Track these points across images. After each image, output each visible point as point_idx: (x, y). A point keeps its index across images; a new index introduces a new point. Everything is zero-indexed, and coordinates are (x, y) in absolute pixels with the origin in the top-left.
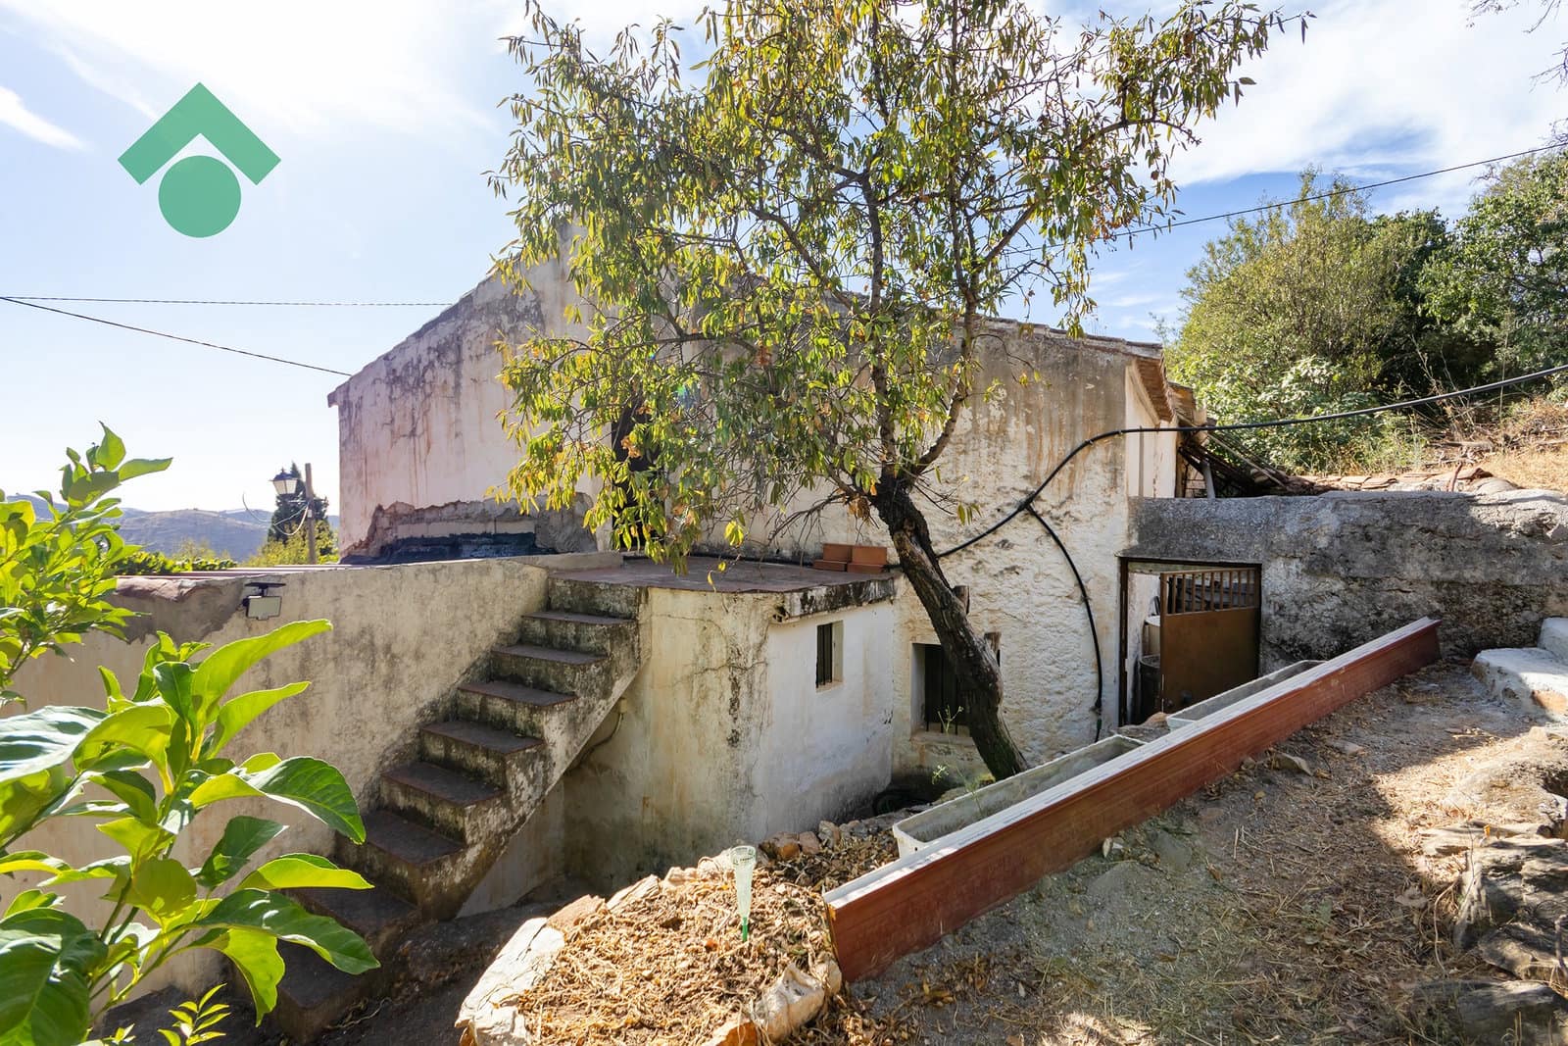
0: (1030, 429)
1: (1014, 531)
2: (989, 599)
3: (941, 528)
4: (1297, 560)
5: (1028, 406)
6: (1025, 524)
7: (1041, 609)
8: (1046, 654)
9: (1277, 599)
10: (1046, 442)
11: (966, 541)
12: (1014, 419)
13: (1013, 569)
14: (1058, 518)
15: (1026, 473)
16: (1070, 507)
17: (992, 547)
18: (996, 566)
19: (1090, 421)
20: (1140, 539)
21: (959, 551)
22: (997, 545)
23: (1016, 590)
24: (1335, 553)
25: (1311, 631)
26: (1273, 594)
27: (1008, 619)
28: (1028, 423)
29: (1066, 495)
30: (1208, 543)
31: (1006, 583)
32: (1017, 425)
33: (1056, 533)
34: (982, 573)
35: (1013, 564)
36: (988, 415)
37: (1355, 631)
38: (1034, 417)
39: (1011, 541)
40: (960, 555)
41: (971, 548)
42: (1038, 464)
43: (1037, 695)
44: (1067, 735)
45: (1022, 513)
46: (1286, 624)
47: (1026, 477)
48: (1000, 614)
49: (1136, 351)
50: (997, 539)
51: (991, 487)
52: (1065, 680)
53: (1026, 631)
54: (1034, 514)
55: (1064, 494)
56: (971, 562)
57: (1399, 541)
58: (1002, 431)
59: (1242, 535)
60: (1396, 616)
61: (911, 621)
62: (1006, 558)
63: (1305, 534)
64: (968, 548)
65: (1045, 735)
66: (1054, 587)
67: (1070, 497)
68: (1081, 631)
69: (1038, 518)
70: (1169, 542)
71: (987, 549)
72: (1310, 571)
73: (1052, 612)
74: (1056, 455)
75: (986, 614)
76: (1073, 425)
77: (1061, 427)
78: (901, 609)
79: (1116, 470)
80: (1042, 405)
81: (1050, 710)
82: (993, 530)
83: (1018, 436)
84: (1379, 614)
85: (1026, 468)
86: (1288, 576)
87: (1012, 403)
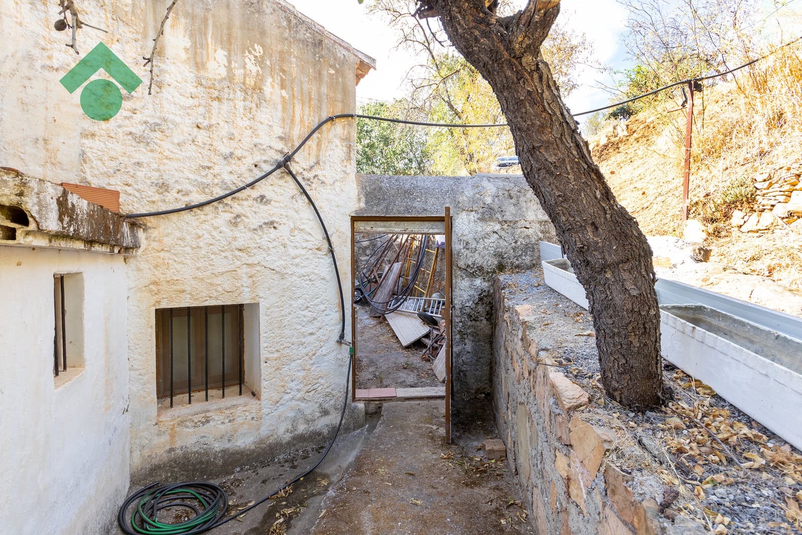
0: (284, 93)
1: (270, 188)
2: (248, 253)
3: (192, 176)
4: (474, 212)
5: (284, 71)
6: (281, 182)
7: (297, 261)
8: (300, 301)
9: (465, 238)
10: (298, 108)
11: (222, 193)
12: (270, 80)
13: (272, 224)
14: (309, 180)
15: (280, 134)
16: (317, 171)
17: (250, 202)
18: (255, 221)
19: (332, 101)
20: (367, 203)
21: (215, 204)
22: (255, 199)
23: (275, 244)
24: (496, 207)
25: (483, 257)
26: (462, 235)
27: (268, 272)
28: (283, 87)
29: (315, 161)
30: (416, 204)
31: (265, 237)
32: (273, 86)
33: (308, 192)
34: (241, 227)
35: (271, 219)
36: (245, 68)
37: (505, 253)
38: (288, 83)
39: (268, 197)
40: (217, 208)
41: (228, 200)
42: (291, 128)
43: (294, 340)
44: (319, 369)
45: (278, 171)
46: (470, 254)
47: (281, 138)
48: (258, 268)
49: (360, 56)
50: (254, 193)
51: (247, 142)
52: (315, 322)
53: (284, 282)
54: (290, 173)
55: (313, 160)
56: (228, 216)
57: (525, 199)
58: (258, 88)
59: (438, 198)
60: (524, 243)
61: (155, 283)
62: (264, 213)
63: (478, 196)
64: (225, 201)
65: (301, 374)
66: (307, 241)
67: (318, 163)
68: (328, 278)
69: (294, 177)
70: (389, 204)
71: (245, 203)
72: (482, 219)
73: (305, 263)
74: (307, 124)
75: (245, 269)
76: (320, 100)
77: (310, 100)
78: (139, 270)
79: (350, 145)
80: (294, 75)
81: (305, 351)
82: (251, 185)
83: (274, 97)
84: (516, 242)
85: (281, 130)
86: (469, 223)
87: (268, 63)
